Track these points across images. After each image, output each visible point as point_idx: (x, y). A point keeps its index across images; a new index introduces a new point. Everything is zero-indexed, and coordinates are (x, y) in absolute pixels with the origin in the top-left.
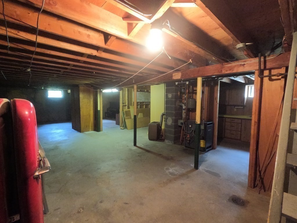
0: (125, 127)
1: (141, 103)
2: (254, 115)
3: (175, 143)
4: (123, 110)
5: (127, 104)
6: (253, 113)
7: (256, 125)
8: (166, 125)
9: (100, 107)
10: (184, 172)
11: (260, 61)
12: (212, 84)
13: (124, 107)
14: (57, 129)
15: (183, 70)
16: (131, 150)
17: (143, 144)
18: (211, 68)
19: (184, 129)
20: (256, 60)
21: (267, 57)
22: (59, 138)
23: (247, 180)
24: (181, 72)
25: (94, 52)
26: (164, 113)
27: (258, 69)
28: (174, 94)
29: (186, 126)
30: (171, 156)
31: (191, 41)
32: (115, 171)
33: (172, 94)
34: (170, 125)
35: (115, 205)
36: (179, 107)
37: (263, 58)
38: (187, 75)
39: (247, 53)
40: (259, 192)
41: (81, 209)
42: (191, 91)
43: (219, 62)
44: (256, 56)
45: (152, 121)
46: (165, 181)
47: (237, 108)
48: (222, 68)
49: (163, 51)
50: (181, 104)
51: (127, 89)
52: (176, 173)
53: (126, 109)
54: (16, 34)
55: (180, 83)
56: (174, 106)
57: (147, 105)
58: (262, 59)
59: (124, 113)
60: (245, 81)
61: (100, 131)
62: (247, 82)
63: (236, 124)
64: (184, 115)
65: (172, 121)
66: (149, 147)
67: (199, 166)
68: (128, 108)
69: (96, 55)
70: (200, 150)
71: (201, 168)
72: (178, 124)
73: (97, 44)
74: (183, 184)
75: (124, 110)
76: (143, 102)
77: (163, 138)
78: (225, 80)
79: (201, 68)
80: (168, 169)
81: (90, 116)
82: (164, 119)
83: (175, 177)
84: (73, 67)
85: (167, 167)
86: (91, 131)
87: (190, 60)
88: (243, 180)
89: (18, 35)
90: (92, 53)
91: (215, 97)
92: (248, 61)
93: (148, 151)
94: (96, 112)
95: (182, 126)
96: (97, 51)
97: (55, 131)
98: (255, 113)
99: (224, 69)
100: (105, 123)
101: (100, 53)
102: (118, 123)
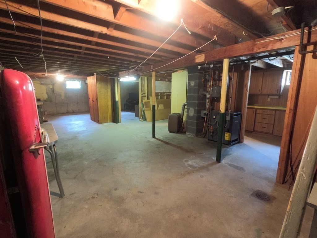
0: (144, 119)
1: (161, 93)
2: (290, 101)
3: (197, 136)
4: (142, 101)
5: (146, 94)
6: (289, 99)
7: (292, 113)
8: (188, 116)
9: (118, 98)
10: (205, 165)
11: (303, 34)
12: (242, 69)
13: (143, 98)
14: (76, 120)
15: (207, 51)
16: (149, 141)
17: (162, 137)
18: (240, 47)
19: (208, 121)
20: (298, 32)
21: (313, 27)
22: (78, 129)
23: (275, 176)
24: (205, 54)
25: (104, 30)
26: (186, 103)
27: (299, 44)
28: (198, 81)
29: (209, 117)
30: (192, 148)
31: (215, 8)
32: (132, 161)
33: (195, 81)
34: (192, 117)
35: (129, 193)
36: (203, 96)
37: (308, 29)
38: (212, 57)
39: (286, 23)
40: (289, 189)
41: (96, 195)
42: (216, 77)
43: (250, 38)
44: (298, 27)
45: (172, 112)
46: (182, 173)
47: (271, 98)
48: (254, 45)
49: (181, 24)
50: (205, 93)
51: (146, 78)
52: (196, 166)
53: (145, 100)
54: (19, 9)
55: (203, 66)
56: (197, 95)
57: (169, 96)
58: (306, 31)
59: (143, 104)
60: (284, 65)
61: (119, 123)
62: (286, 67)
63: (268, 115)
64: (208, 105)
65: (194, 112)
66: (168, 140)
67: (221, 159)
68: (148, 99)
69: (106, 34)
70: (223, 144)
71: (223, 161)
72: (201, 115)
73: (105, 18)
74: (203, 176)
75: (144, 101)
76: (164, 93)
77: (184, 130)
78: (258, 64)
79: (228, 47)
80: (187, 161)
81: (108, 107)
82: (185, 110)
83: (194, 169)
84: (85, 50)
85: (186, 159)
86: (110, 122)
87: (215, 36)
88: (271, 175)
89: (20, 10)
90: (102, 31)
91: (245, 84)
92: (287, 34)
93: (167, 143)
94: (114, 103)
95: (205, 118)
96: (108, 29)
97: (74, 122)
98: (292, 99)
99: (256, 46)
100: (123, 115)
101: (111, 31)
102: (137, 115)
